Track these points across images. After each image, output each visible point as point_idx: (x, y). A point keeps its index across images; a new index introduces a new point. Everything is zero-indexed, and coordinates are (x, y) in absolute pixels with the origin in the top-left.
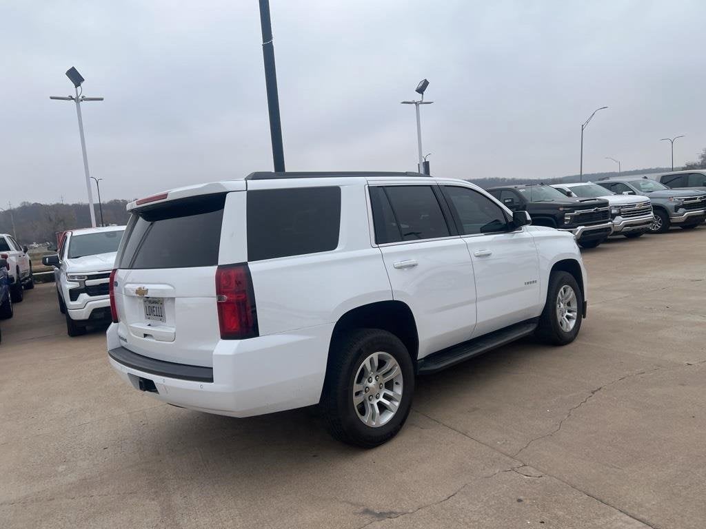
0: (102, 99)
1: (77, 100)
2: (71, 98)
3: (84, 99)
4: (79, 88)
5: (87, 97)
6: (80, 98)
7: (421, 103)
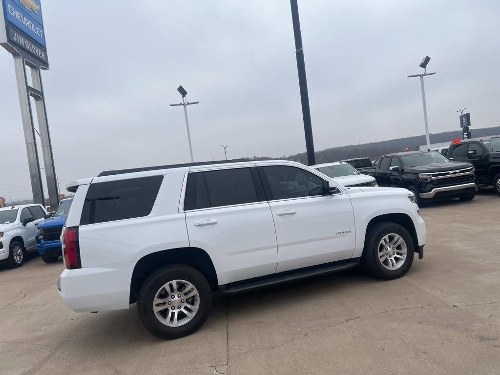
0: (198, 103)
1: (184, 105)
2: (181, 104)
3: (188, 104)
4: (184, 98)
5: (190, 102)
6: (186, 103)
7: (425, 75)
